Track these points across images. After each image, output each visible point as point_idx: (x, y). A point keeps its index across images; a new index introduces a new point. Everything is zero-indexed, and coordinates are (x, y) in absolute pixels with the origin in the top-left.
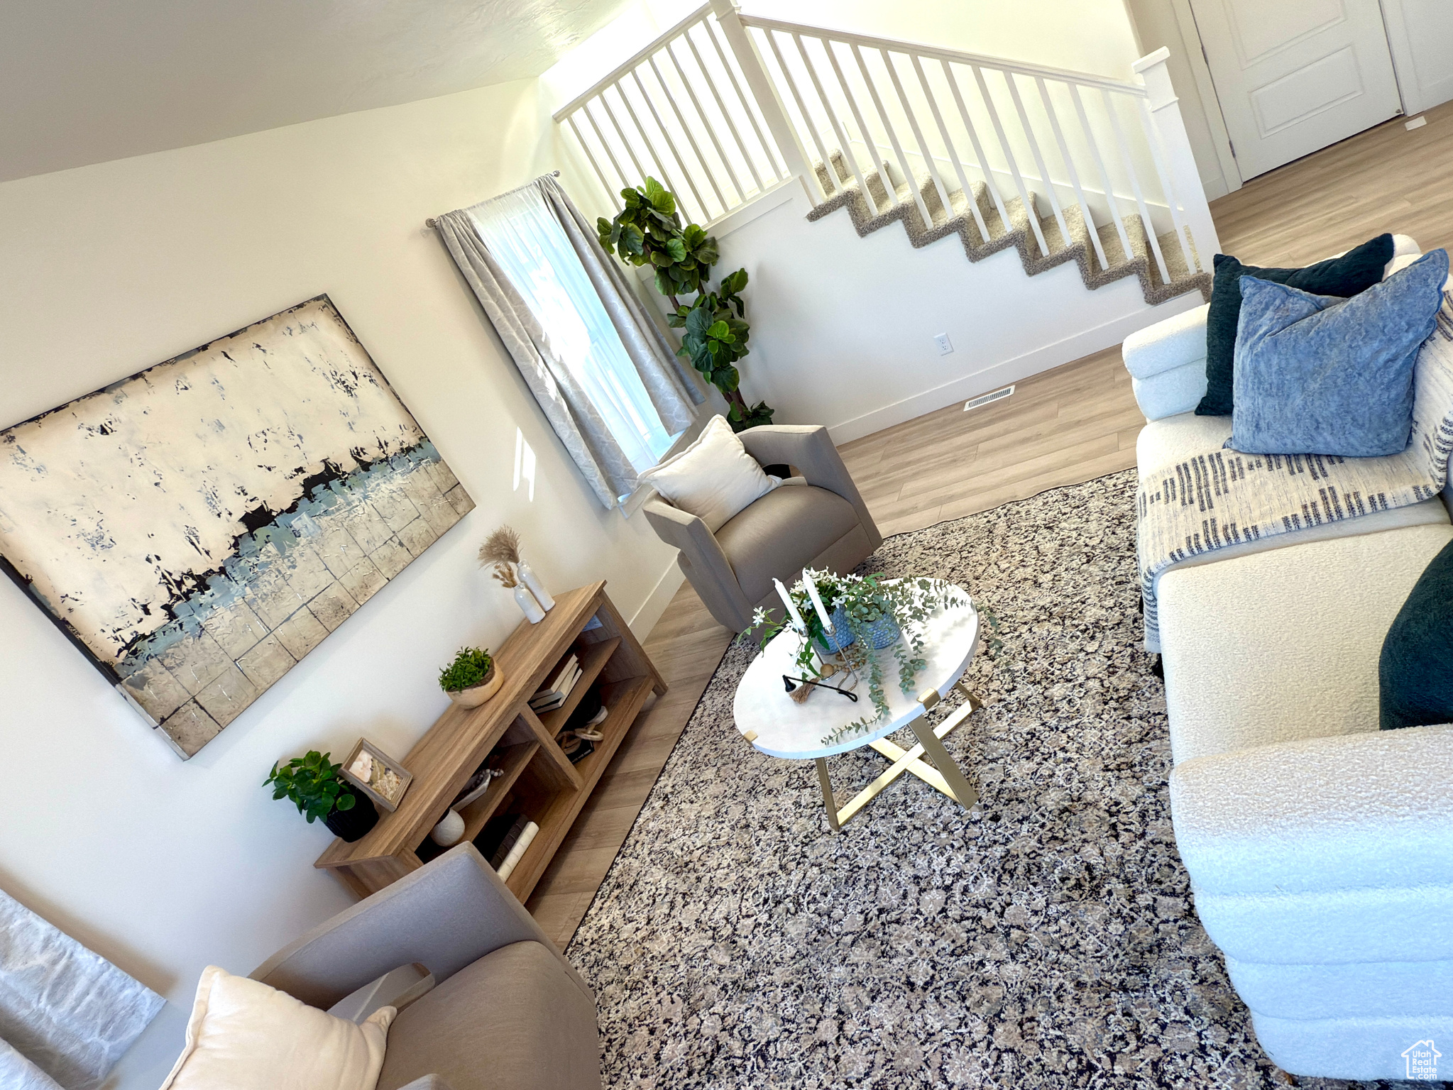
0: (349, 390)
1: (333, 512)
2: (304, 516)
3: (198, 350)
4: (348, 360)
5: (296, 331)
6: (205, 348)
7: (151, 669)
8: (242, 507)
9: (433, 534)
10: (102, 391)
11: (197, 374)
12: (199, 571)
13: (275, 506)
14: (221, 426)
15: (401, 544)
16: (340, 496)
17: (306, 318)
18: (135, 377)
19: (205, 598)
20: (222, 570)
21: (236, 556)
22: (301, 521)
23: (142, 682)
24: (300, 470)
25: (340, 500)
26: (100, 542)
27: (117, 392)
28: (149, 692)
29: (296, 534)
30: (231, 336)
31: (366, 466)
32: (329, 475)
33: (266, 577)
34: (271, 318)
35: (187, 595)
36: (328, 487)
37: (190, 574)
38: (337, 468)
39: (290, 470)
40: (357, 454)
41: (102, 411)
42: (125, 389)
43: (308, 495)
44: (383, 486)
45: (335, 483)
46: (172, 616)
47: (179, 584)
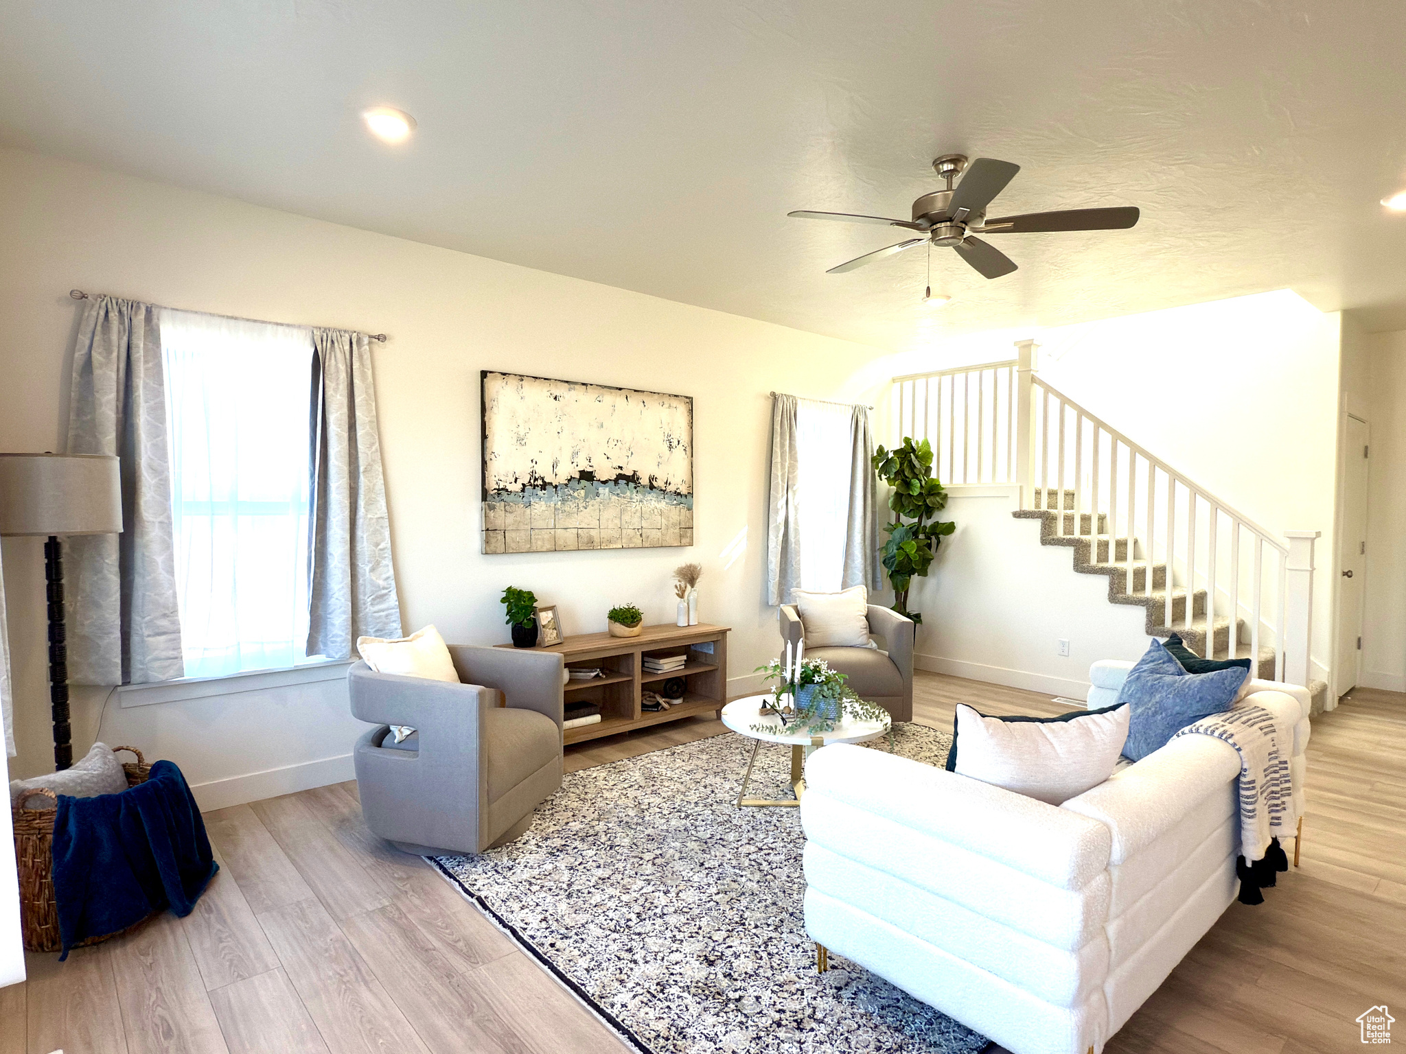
0: (670, 447)
1: (621, 497)
2: (607, 490)
3: (617, 388)
4: (681, 433)
5: (666, 405)
6: (620, 389)
7: (500, 506)
8: (584, 466)
9: (660, 542)
10: (567, 382)
11: (609, 398)
12: (547, 480)
13: (598, 476)
14: (602, 426)
15: (641, 535)
16: (629, 492)
17: (674, 402)
18: (583, 384)
19: (541, 493)
20: (556, 487)
21: (566, 485)
22: (605, 491)
23: (492, 508)
24: (621, 468)
25: (628, 494)
26: (521, 441)
27: (572, 386)
28: (492, 514)
29: (598, 495)
30: (635, 391)
31: (652, 487)
32: (632, 479)
33: (570, 503)
34: (659, 393)
35: (535, 486)
36: (627, 485)
37: (543, 479)
38: (638, 479)
39: (616, 465)
40: (652, 479)
41: (561, 390)
42: (577, 387)
43: (616, 481)
44: (653, 502)
45: (632, 485)
46: (523, 490)
47: (536, 479)
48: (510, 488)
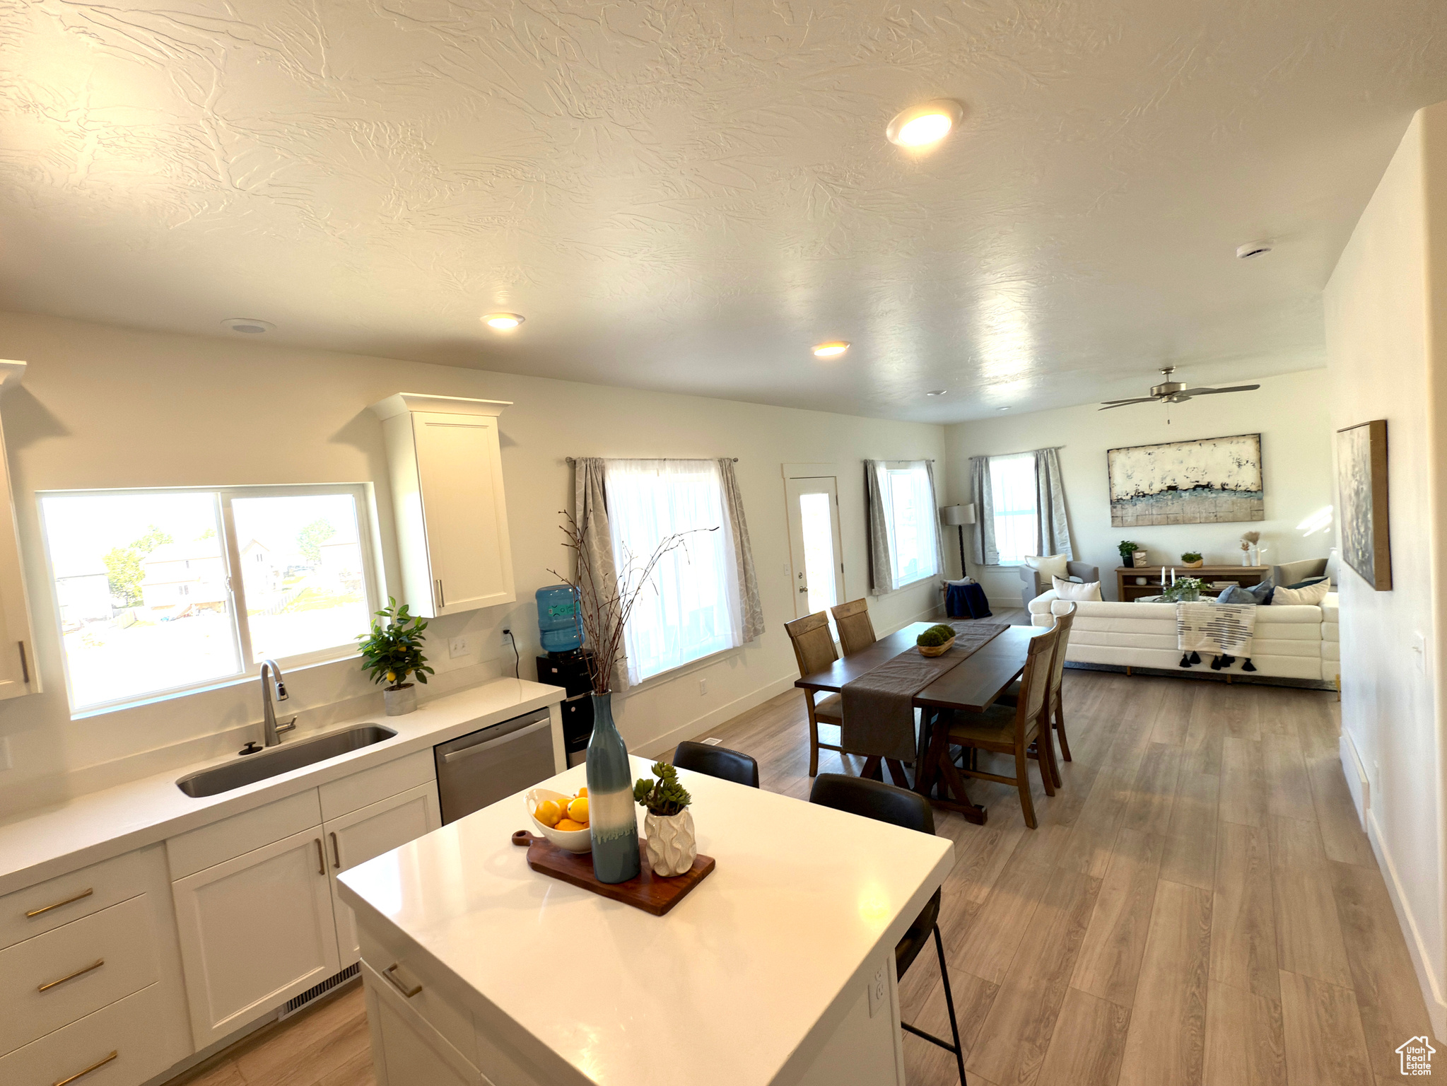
0: (1240, 465)
1: (1199, 497)
2: (1188, 494)
3: (1192, 441)
4: (1250, 456)
5: (1236, 443)
6: (1195, 441)
7: (1120, 506)
8: (1170, 483)
9: (1233, 518)
10: (1156, 445)
11: (1186, 448)
12: (1146, 493)
13: (1180, 487)
14: (1182, 462)
15: (1216, 515)
16: (1206, 493)
17: (1243, 439)
18: (1170, 443)
19: (1142, 499)
20: (1152, 495)
21: (1159, 494)
22: (1186, 495)
23: (1115, 507)
24: (1198, 482)
25: (1204, 494)
26: (1129, 477)
27: (1161, 446)
28: (1114, 510)
29: (1181, 497)
30: (1207, 439)
31: (1224, 489)
32: (1208, 487)
33: (1162, 502)
34: (1229, 437)
35: (1138, 496)
36: (1204, 490)
37: (1143, 492)
38: (1212, 486)
39: (1194, 480)
40: (1223, 485)
41: (1153, 449)
42: (1165, 445)
43: (1194, 489)
44: (1226, 497)
45: (1207, 490)
46: (1132, 498)
47: (1139, 493)
48: (1124, 498)
